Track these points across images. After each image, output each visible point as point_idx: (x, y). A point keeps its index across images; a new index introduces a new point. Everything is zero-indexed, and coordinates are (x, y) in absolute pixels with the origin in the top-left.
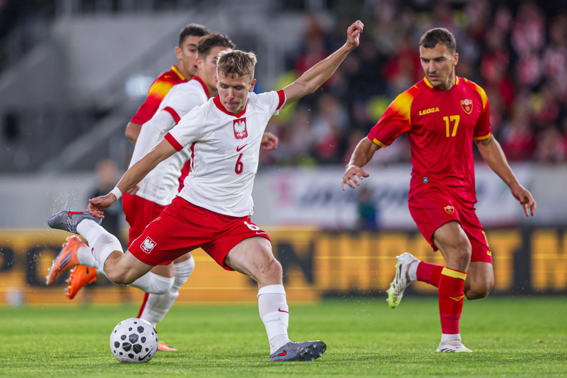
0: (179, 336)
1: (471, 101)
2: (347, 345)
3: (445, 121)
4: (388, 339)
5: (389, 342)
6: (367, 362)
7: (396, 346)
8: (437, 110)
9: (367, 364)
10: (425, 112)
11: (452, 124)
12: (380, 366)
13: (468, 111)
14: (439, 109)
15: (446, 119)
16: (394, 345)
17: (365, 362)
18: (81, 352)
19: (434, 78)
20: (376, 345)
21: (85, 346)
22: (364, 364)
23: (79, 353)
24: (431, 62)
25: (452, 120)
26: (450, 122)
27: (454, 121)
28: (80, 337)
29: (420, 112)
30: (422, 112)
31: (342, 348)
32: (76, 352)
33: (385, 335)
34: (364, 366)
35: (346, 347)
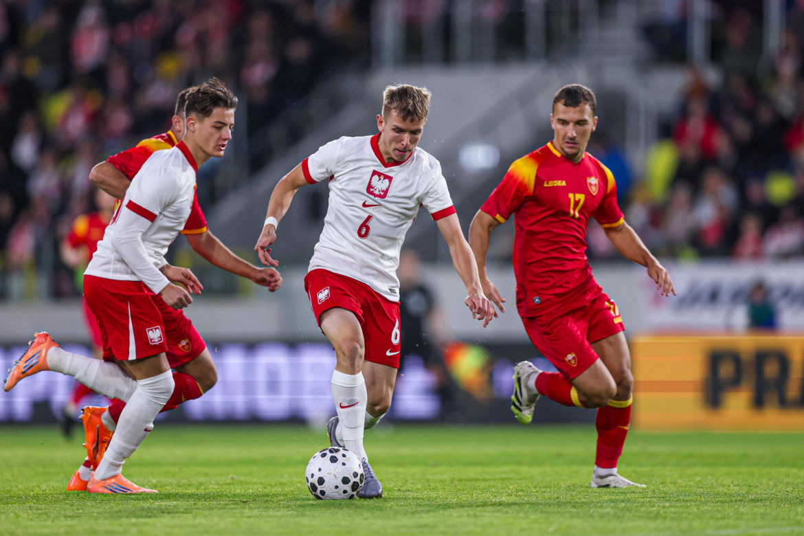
0: (524, 469)
1: (597, 180)
2: (736, 483)
3: (569, 199)
4: (788, 475)
5: (789, 480)
6: (762, 504)
7: (797, 485)
8: (564, 183)
9: (762, 507)
10: (551, 184)
11: (577, 203)
12: (777, 509)
13: (594, 190)
14: (566, 183)
15: (571, 196)
16: (795, 483)
17: (758, 504)
18: (402, 489)
19: (572, 145)
20: (771, 483)
21: (407, 481)
22: (757, 506)
23: (399, 490)
24: (571, 125)
25: (577, 199)
26: (575, 201)
27: (580, 200)
28: (400, 470)
29: (546, 182)
30: (547, 183)
31: (729, 486)
32: (396, 489)
33: (784, 470)
34: (756, 509)
35: (734, 486)
